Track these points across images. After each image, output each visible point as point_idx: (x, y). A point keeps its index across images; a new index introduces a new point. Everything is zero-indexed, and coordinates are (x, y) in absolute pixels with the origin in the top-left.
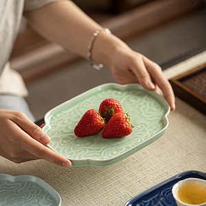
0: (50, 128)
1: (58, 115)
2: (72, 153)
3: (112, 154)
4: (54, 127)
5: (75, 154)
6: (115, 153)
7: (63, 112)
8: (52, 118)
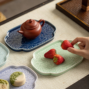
0: (35, 59)
1: (38, 53)
2: (44, 70)
3: (60, 70)
4: (37, 58)
5: (45, 70)
6: (62, 70)
7: (41, 52)
8: (36, 55)
